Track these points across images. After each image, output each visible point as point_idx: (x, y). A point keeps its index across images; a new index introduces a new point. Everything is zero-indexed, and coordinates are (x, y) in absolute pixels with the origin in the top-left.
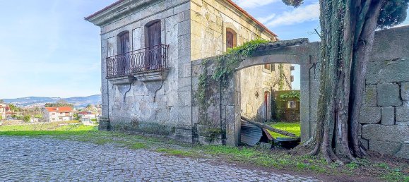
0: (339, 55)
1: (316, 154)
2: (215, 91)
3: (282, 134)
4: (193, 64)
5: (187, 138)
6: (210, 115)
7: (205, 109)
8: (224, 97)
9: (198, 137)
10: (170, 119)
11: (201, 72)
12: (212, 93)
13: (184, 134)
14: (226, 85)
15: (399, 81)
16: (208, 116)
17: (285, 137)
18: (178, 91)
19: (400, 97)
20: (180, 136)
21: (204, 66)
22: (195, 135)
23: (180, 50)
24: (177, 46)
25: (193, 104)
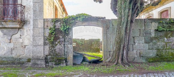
0: (127, 25)
1: (117, 64)
2: (61, 37)
3: (94, 57)
4: (45, 21)
5: (42, 65)
6: (57, 50)
7: (53, 47)
8: (66, 40)
9: (48, 63)
10: (25, 54)
11: (51, 26)
12: (59, 38)
13: (39, 62)
14: (68, 34)
15: (133, 36)
16: (56, 51)
17: (96, 58)
18: (33, 36)
19: (134, 42)
20: (35, 64)
21: (53, 23)
22: (47, 62)
23: (34, 11)
24: (32, 8)
25: (45, 44)
